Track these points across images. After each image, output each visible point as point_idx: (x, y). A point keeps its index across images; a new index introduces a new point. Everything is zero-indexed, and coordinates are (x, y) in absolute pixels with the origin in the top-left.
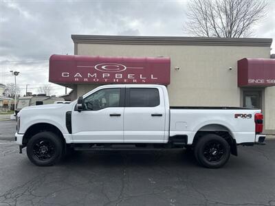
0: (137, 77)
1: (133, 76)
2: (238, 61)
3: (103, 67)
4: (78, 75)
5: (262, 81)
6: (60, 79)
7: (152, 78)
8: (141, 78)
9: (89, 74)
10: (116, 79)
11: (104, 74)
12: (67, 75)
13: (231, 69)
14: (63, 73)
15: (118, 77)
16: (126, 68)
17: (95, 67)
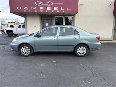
0: (59, 9)
3: (40, 3)
4: (26, 8)
6: (16, 11)
7: (68, 10)
8: (61, 9)
9: (32, 8)
10: (47, 10)
11: (40, 8)
12: (19, 8)
13: (111, 5)
14: (17, 7)
15: (49, 9)
16: (53, 3)
17: (35, 3)
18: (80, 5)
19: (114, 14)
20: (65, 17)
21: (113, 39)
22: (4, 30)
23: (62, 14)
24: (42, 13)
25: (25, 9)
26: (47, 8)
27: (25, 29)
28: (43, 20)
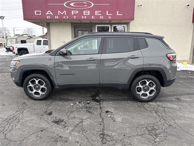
0: (103, 14)
1: (100, 13)
3: (72, 4)
4: (49, 13)
6: (34, 17)
7: (118, 14)
8: (107, 14)
9: (59, 12)
10: (84, 16)
11: (72, 11)
12: (39, 13)
13: (188, 5)
14: (35, 11)
15: (87, 13)
16: (93, 4)
17: (64, 4)
18: (138, 6)
19: (193, 21)
20: (113, 26)
21: (192, 63)
22: (13, 47)
23: (108, 22)
24: (75, 20)
25: (47, 13)
26: (84, 13)
27: (47, 46)
28: (76, 31)
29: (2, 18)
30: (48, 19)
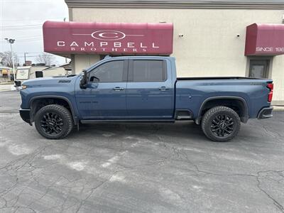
1: (133, 45)
2: (247, 27)
3: (101, 35)
4: (74, 44)
5: (270, 50)
7: (153, 46)
8: (141, 47)
9: (86, 43)
10: (115, 48)
11: (101, 43)
12: (62, 44)
13: (238, 36)
14: (58, 42)
15: (117, 45)
16: (125, 35)
17: (92, 35)
18: (179, 36)
19: (246, 54)
25: (72, 44)
26: (115, 44)
29: (12, 41)
30: (73, 51)
